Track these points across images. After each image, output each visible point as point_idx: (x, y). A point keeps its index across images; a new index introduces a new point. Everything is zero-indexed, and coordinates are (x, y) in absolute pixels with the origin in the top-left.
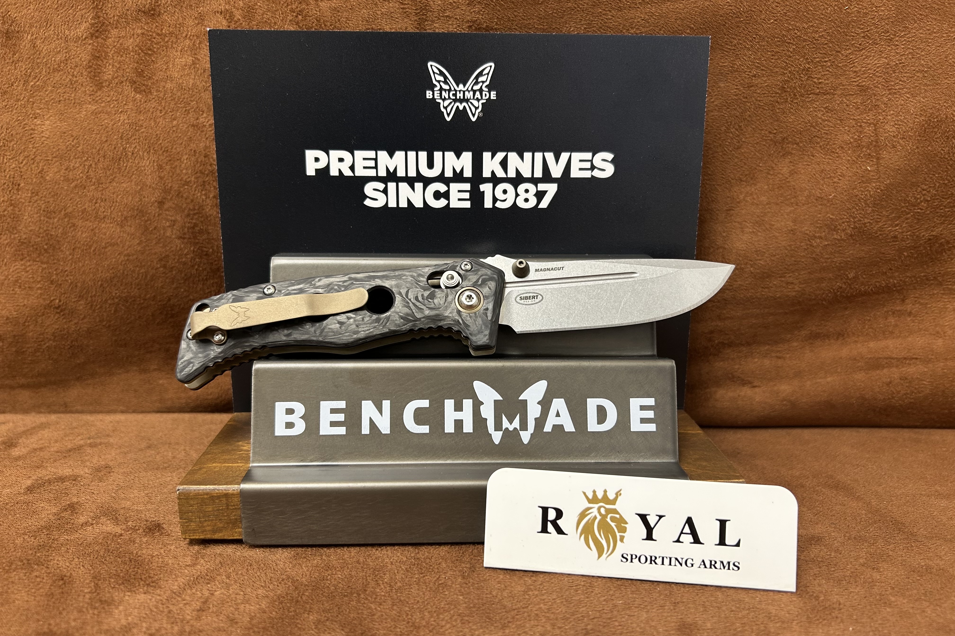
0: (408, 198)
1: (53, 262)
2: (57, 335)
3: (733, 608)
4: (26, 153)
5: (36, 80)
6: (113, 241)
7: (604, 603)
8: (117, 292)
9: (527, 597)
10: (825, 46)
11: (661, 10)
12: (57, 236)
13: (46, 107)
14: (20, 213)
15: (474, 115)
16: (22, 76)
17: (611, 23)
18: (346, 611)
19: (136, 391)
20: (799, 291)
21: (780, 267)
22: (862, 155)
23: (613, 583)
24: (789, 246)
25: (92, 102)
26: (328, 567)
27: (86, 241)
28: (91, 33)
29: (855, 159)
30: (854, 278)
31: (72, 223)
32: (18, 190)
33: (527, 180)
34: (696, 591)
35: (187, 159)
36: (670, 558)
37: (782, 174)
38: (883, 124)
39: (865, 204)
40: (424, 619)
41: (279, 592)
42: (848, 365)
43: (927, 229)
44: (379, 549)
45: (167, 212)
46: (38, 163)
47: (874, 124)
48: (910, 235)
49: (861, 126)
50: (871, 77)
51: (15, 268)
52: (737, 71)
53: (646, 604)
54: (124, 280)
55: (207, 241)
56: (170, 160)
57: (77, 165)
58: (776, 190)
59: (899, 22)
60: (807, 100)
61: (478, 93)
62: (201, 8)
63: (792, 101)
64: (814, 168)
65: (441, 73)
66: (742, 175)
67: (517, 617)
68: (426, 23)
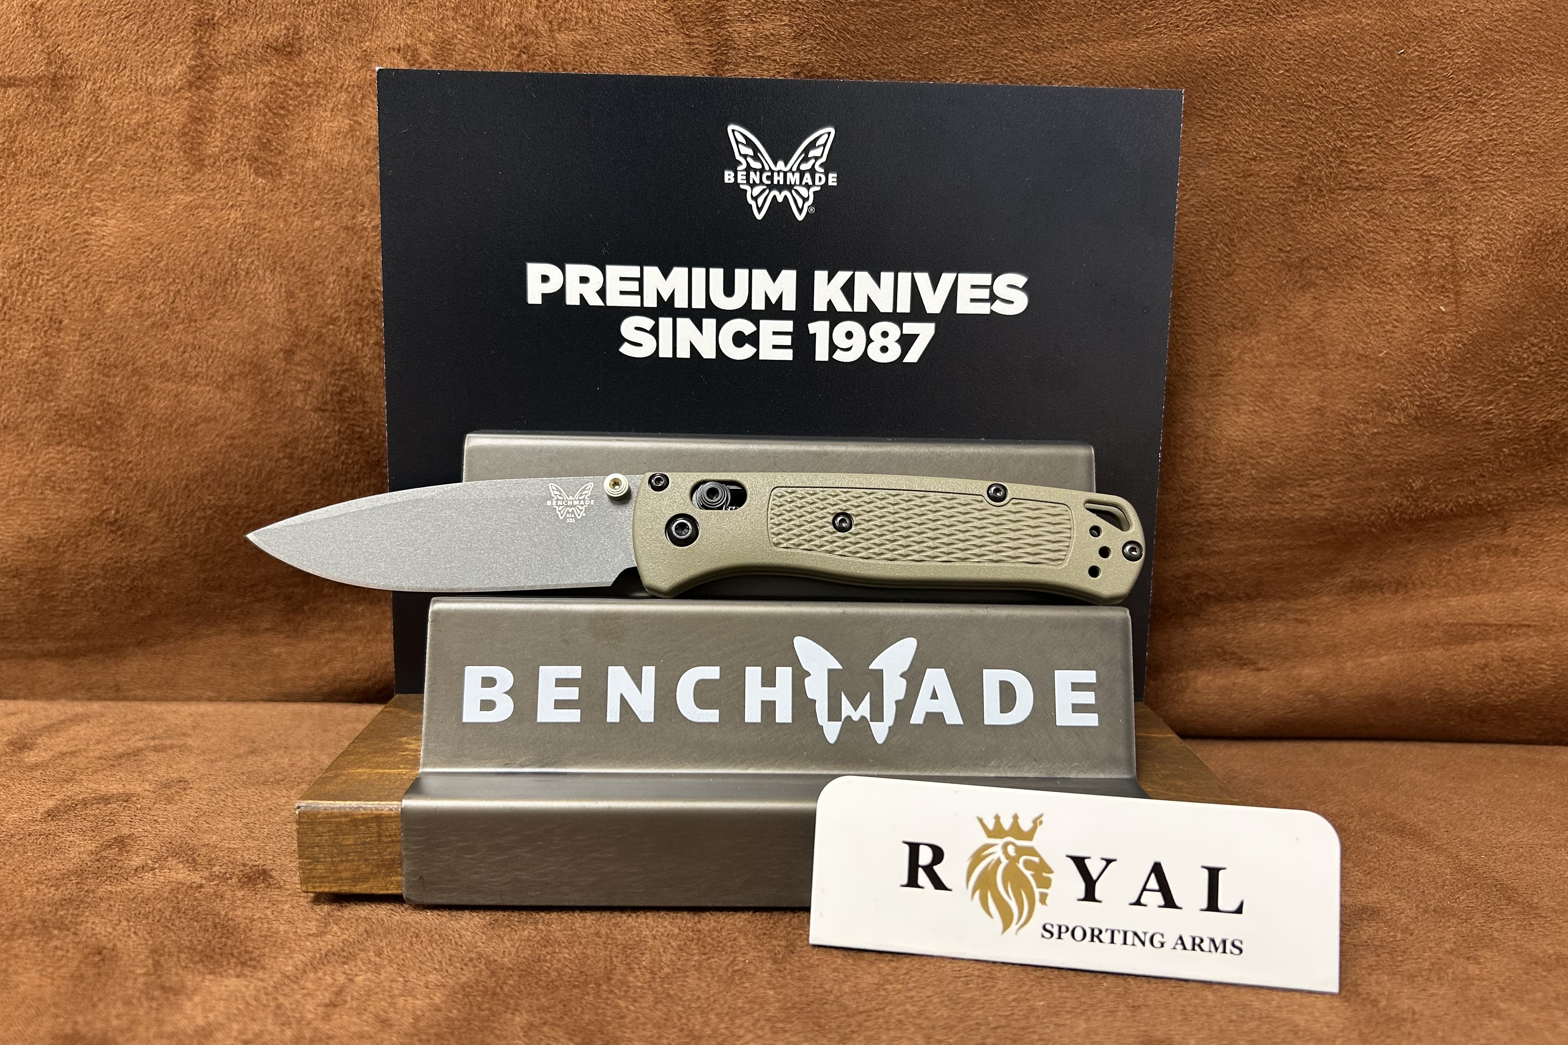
0: (691, 344)
1: (109, 448)
2: (109, 568)
3: (1234, 1017)
4: (75, 270)
5: (97, 155)
6: (209, 414)
7: (1013, 1004)
8: (211, 497)
9: (883, 993)
10: (1368, 113)
11: (1104, 53)
12: (118, 405)
13: (111, 196)
14: (60, 367)
15: (800, 211)
16: (74, 147)
17: (1023, 71)
18: (576, 1009)
19: (234, 665)
20: (1332, 510)
21: (1300, 469)
22: (1430, 288)
23: (1027, 973)
24: (1313, 434)
25: (186, 191)
26: (547, 942)
27: (164, 414)
28: (188, 81)
29: (1420, 294)
30: (1421, 489)
31: (143, 384)
32: (59, 330)
33: (886, 317)
34: (1170, 989)
35: (334, 281)
36: (1125, 933)
37: (1301, 318)
38: (1464, 238)
39: (1438, 367)
40: (708, 1025)
41: (464, 979)
42: (1417, 635)
43: (1540, 410)
44: (634, 915)
45: (299, 369)
46: (93, 288)
47: (1449, 238)
48: (1513, 420)
49: (1428, 241)
50: (1443, 162)
51: (47, 456)
52: (1227, 151)
53: (1084, 1007)
54: (223, 479)
55: (362, 415)
56: (307, 284)
57: (157, 291)
58: (1293, 343)
59: (1487, 74)
60: (1340, 198)
61: (807, 175)
62: (367, 44)
63: (1315, 200)
64: (1353, 308)
65: (749, 143)
66: (1235, 318)
67: (868, 1024)
68: (726, 67)
